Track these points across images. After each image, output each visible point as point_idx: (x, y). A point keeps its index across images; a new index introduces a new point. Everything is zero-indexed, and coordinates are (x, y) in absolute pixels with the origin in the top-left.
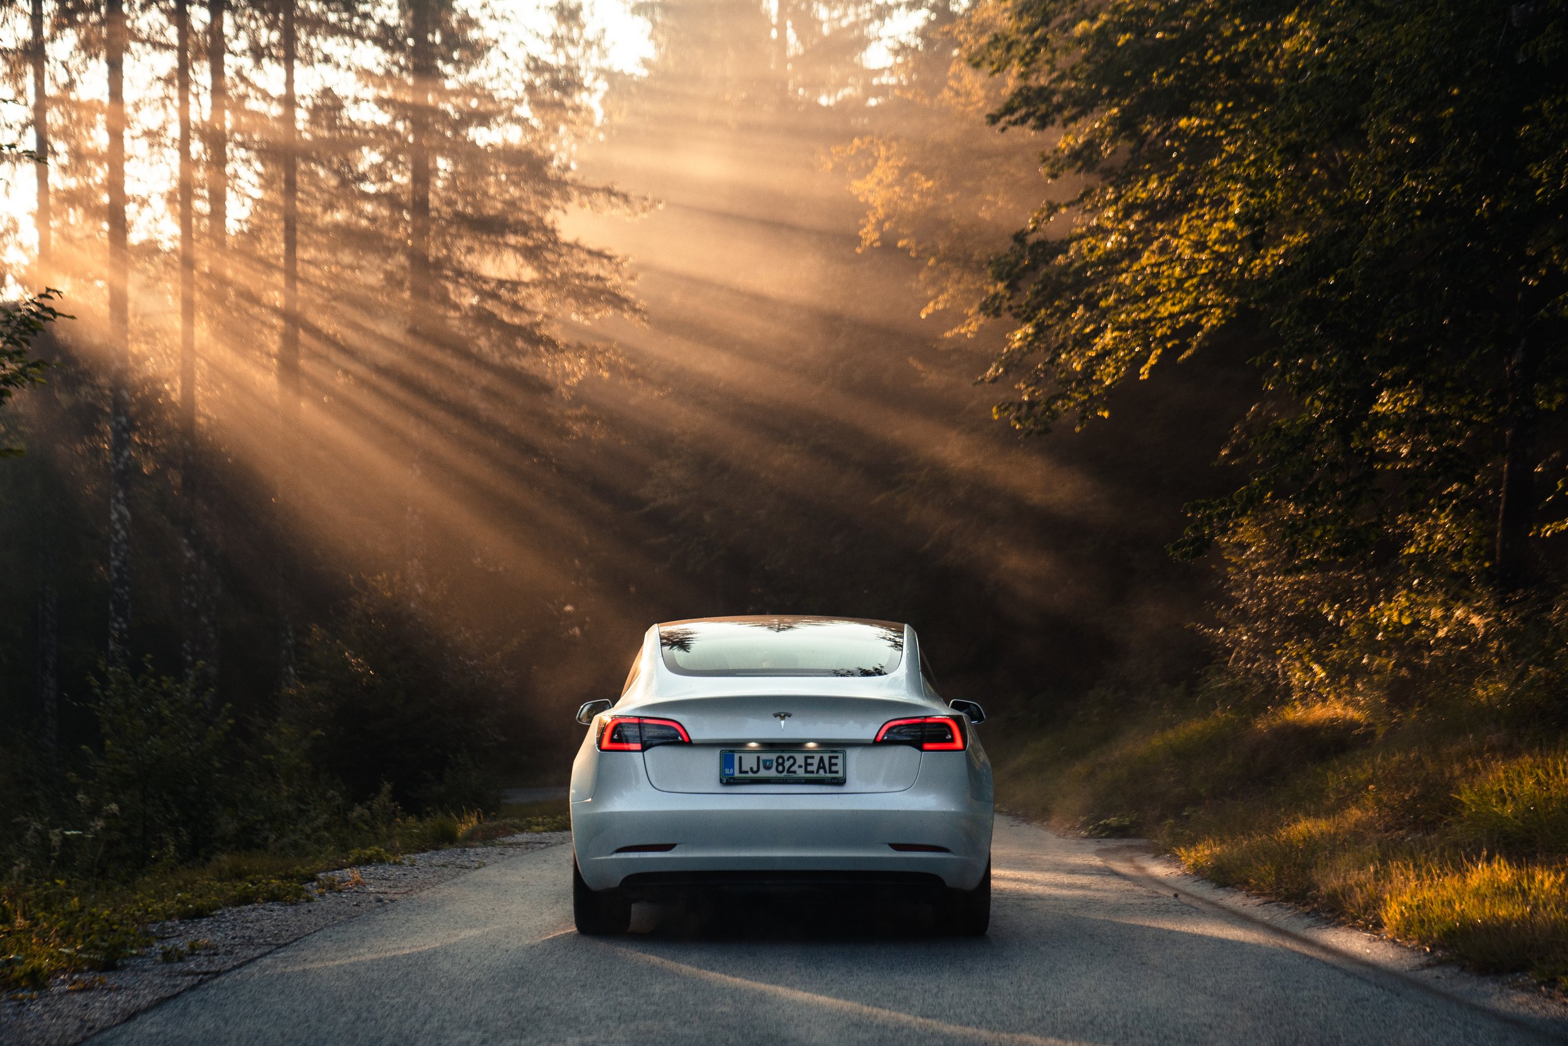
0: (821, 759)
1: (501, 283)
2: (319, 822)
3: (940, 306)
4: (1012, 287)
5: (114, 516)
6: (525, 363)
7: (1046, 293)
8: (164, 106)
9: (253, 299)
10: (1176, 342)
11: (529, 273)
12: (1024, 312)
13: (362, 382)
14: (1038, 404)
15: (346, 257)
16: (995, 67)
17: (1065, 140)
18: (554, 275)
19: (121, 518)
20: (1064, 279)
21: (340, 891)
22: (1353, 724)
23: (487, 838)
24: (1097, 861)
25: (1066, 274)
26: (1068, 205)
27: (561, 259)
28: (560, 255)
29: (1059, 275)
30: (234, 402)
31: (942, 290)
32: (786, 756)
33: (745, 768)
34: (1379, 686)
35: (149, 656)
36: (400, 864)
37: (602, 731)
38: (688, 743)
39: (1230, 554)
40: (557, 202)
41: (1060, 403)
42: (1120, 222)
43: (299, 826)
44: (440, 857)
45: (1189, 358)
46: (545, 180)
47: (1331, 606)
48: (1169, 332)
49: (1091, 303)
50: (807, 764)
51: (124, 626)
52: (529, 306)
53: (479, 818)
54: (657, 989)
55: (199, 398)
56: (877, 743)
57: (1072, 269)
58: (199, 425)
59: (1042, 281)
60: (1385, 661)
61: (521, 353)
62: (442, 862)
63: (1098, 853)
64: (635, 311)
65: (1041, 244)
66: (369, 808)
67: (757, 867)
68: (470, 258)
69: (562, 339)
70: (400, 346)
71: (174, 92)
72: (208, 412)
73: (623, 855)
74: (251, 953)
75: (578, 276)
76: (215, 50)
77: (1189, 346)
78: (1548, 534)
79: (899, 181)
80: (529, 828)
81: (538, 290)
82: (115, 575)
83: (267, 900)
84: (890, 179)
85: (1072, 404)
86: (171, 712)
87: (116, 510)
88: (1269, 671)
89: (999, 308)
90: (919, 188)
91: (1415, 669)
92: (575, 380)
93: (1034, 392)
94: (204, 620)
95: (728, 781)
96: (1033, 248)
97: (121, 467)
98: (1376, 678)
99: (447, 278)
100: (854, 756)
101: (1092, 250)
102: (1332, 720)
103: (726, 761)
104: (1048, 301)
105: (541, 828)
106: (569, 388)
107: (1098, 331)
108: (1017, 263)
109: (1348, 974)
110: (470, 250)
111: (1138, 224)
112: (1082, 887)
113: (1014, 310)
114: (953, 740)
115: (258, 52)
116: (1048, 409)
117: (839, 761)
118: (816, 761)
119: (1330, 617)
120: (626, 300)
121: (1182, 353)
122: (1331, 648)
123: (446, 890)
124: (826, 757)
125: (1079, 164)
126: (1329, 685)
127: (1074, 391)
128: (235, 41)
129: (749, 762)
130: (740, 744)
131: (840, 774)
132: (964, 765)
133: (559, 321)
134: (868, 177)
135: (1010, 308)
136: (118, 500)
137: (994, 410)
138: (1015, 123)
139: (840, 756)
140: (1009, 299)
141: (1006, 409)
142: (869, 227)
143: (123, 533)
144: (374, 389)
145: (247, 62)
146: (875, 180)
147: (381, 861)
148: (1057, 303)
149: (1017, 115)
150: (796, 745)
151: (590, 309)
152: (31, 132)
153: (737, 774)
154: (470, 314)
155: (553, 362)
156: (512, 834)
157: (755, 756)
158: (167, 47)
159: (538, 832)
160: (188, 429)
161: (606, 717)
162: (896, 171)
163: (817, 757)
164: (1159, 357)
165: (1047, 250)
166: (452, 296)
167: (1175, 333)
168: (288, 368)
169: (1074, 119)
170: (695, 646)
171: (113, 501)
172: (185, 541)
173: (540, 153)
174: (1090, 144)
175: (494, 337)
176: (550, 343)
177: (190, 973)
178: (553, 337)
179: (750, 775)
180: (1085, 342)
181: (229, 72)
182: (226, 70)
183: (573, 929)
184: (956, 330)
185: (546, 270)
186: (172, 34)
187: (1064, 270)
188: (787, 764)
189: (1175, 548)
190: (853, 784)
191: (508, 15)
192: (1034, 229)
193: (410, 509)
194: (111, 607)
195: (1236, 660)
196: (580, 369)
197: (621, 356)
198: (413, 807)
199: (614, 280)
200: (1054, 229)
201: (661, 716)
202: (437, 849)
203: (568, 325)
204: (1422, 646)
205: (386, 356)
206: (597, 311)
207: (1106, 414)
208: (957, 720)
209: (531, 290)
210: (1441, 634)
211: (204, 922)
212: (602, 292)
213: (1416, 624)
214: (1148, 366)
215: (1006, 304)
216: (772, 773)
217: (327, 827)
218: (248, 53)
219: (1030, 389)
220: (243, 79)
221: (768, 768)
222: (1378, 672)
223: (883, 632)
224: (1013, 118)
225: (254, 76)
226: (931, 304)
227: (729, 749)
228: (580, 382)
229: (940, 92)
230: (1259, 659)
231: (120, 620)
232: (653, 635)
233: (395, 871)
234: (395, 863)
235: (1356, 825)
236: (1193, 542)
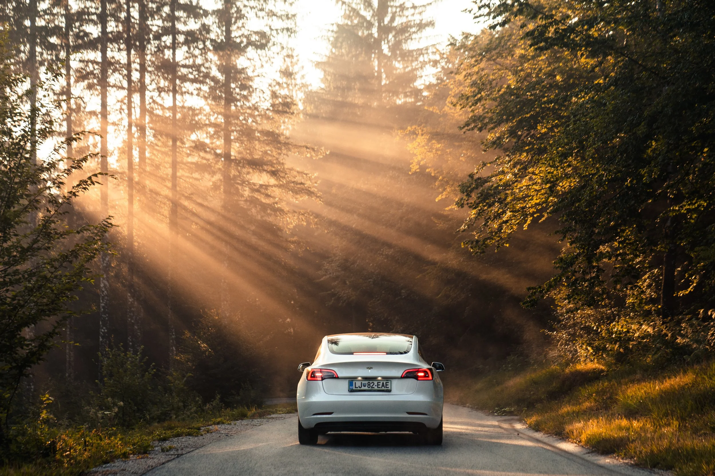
0: (383, 383)
1: (261, 186)
2: (192, 410)
3: (444, 197)
4: (468, 195)
5: (102, 285)
6: (271, 219)
7: (482, 197)
8: (121, 112)
9: (157, 194)
10: (538, 214)
11: (272, 181)
12: (473, 205)
13: (202, 228)
14: (479, 241)
15: (196, 175)
16: (462, 106)
17: (490, 137)
18: (283, 182)
19: (105, 286)
20: (490, 191)
21: (211, 433)
22: (602, 371)
23: (261, 416)
24: (496, 423)
25: (491, 190)
26: (490, 163)
27: (286, 176)
28: (286, 174)
29: (487, 190)
30: (150, 237)
31: (444, 190)
32: (371, 382)
33: (357, 386)
34: (612, 355)
35: (122, 344)
36: (230, 424)
37: (308, 373)
38: (337, 378)
39: (558, 301)
40: (284, 152)
41: (489, 241)
42: (511, 170)
43: (185, 412)
44: (245, 422)
45: (544, 221)
46: (280, 143)
47: (595, 324)
48: (535, 210)
49: (501, 201)
50: (378, 385)
51: (106, 331)
52: (272, 195)
53: (256, 409)
54: (327, 457)
55: (134, 234)
56: (402, 377)
57: (493, 188)
58: (135, 245)
59: (480, 193)
60: (614, 346)
61: (270, 215)
62: (245, 424)
63: (498, 421)
64: (317, 197)
65: (479, 179)
66: (212, 405)
67: (362, 420)
68: (248, 176)
69: (286, 209)
70: (219, 214)
71: (125, 107)
72: (139, 240)
73: (315, 416)
74: (189, 450)
75: (293, 182)
76: (142, 89)
77: (543, 216)
78: (681, 295)
79: (427, 144)
80: (276, 412)
81: (276, 188)
82: (102, 310)
83: (186, 435)
84: (423, 143)
85: (494, 241)
86: (131, 366)
87: (103, 282)
88: (574, 349)
89: (463, 204)
90: (435, 147)
91: (626, 348)
92: (292, 226)
93: (480, 235)
94: (136, 327)
95: (351, 391)
96: (476, 180)
97: (105, 265)
98: (610, 353)
99: (238, 184)
100: (395, 382)
101: (501, 180)
102: (594, 369)
103: (351, 384)
104: (484, 200)
105: (281, 412)
106: (289, 229)
107: (504, 212)
108: (470, 186)
109: (556, 453)
110: (248, 173)
111: (519, 170)
112: (485, 431)
113: (469, 205)
114: (428, 377)
115: (160, 90)
116: (484, 243)
117: (389, 384)
118: (381, 384)
119: (595, 328)
120: (313, 193)
121: (541, 219)
122: (596, 340)
123: (249, 432)
124: (385, 382)
125: (495, 146)
126: (594, 355)
127: (495, 236)
128: (150, 86)
129: (358, 384)
130: (355, 378)
131: (389, 388)
132: (432, 384)
133: (285, 201)
134: (414, 142)
135: (468, 204)
136: (104, 279)
137: (462, 244)
138: (469, 130)
139: (390, 382)
140: (467, 200)
141: (467, 243)
142: (414, 164)
143: (106, 292)
144: (207, 231)
145: (156, 94)
146: (417, 144)
147: (223, 423)
148: (487, 201)
149: (470, 127)
150: (374, 378)
151: (298, 196)
152: (65, 123)
153: (354, 388)
154: (248, 199)
155: (283, 219)
156: (270, 415)
157: (360, 382)
158: (123, 88)
159: (280, 414)
160: (131, 248)
161: (309, 369)
162: (426, 140)
163: (382, 382)
164: (531, 220)
165: (481, 181)
166: (240, 191)
167: (538, 211)
168: (173, 224)
169: (493, 128)
170: (341, 344)
171: (102, 279)
172: (129, 294)
173: (277, 131)
174: (499, 138)
175: (258, 209)
176: (281, 210)
177: (172, 455)
178: (283, 208)
179: (359, 388)
180: (498, 216)
181: (147, 98)
182: (146, 97)
183: (298, 443)
184: (450, 207)
185: (280, 180)
186: (125, 84)
187: (490, 188)
188: (371, 385)
189: (523, 304)
190: (394, 391)
191: (264, 74)
192: (477, 173)
193: (223, 281)
194: (101, 323)
195: (561, 345)
196: (294, 221)
197: (311, 215)
198: (228, 405)
199: (308, 183)
200: (484, 173)
201: (328, 368)
202: (242, 420)
203: (288, 203)
204: (630, 339)
205: (213, 218)
206: (301, 197)
207: (508, 245)
208: (430, 370)
209: (274, 189)
210: (636, 335)
211: (167, 442)
212: (303, 189)
213: (628, 332)
214: (527, 224)
215: (466, 202)
216: (366, 388)
217: (196, 412)
218: (156, 91)
219: (479, 234)
220: (154, 102)
221: (365, 386)
222: (611, 350)
223: (408, 339)
224: (468, 128)
225: (159, 100)
226: (440, 196)
227: (352, 380)
228: (294, 227)
229: (444, 108)
230: (570, 345)
231: (104, 328)
232: (325, 339)
233: (227, 426)
234: (228, 424)
235: (587, 408)
236: (530, 302)
